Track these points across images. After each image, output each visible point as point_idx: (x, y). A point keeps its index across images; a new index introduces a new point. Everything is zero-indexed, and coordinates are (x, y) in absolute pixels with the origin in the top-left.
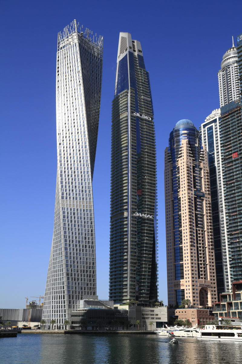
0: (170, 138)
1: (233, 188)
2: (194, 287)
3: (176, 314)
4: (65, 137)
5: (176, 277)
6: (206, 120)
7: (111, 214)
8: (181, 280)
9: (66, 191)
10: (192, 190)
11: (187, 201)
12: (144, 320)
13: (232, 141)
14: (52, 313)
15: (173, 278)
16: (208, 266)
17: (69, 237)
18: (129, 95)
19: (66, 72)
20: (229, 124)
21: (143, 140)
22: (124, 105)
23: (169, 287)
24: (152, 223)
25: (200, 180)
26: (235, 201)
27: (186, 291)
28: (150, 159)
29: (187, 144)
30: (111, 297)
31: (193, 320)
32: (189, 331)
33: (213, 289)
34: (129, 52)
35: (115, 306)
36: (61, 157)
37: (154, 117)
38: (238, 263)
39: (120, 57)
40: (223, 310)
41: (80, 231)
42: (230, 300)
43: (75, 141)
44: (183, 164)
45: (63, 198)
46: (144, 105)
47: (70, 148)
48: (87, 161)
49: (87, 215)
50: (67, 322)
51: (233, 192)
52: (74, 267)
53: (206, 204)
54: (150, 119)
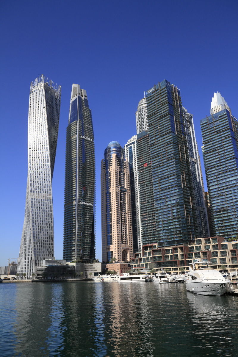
0: (105, 153)
1: (144, 186)
2: (119, 250)
3: (107, 267)
4: (33, 151)
5: (107, 244)
6: (128, 142)
7: (65, 203)
8: (111, 246)
9: (34, 187)
10: (118, 187)
11: (115, 194)
12: (86, 272)
13: (144, 156)
14: (24, 269)
15: (106, 244)
16: (128, 236)
17: (36, 218)
18: (78, 124)
19: (35, 108)
20: (142, 145)
21: (87, 154)
22: (74, 130)
23: (103, 250)
24: (92, 209)
25: (124, 181)
26: (145, 194)
27: (113, 253)
28: (91, 166)
29: (116, 157)
30: (64, 258)
31: (117, 270)
32: (113, 277)
33: (131, 251)
34: (79, 96)
35: (67, 263)
36: (30, 164)
37: (94, 139)
38: (146, 233)
39: (72, 99)
40: (137, 263)
41: (43, 214)
42: (141, 257)
43: (41, 153)
44: (113, 170)
45: (31, 192)
46: (88, 131)
47: (37, 158)
48: (48, 167)
49: (48, 203)
50: (34, 275)
51: (144, 188)
52: (39, 238)
53: (128, 196)
54: (92, 140)
